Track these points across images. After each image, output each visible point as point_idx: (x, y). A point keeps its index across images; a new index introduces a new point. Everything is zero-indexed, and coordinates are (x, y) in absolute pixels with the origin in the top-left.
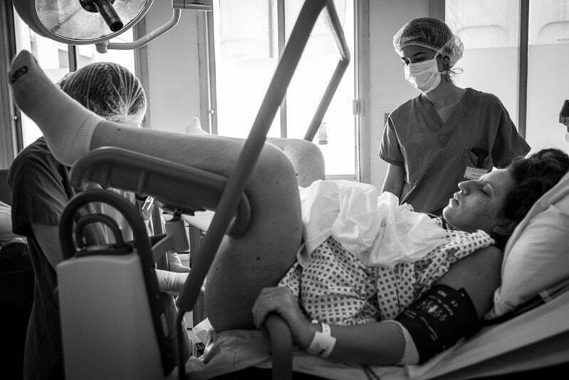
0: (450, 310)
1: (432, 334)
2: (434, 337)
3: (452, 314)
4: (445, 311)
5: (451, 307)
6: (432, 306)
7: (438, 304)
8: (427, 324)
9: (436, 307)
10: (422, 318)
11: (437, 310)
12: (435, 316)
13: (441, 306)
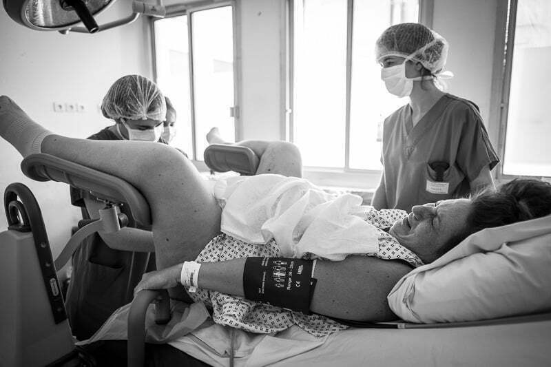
0: (289, 285)
1: (261, 288)
2: (262, 291)
3: (288, 288)
4: (286, 283)
5: (293, 284)
6: (282, 271)
7: (287, 274)
8: (264, 280)
9: (284, 275)
10: (265, 273)
11: (281, 277)
12: (275, 279)
13: (287, 277)
